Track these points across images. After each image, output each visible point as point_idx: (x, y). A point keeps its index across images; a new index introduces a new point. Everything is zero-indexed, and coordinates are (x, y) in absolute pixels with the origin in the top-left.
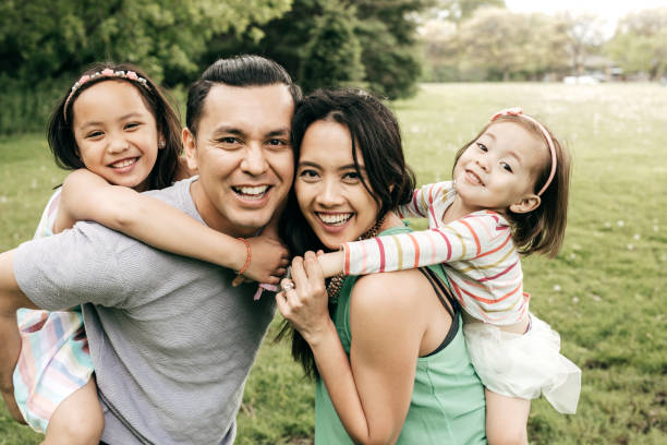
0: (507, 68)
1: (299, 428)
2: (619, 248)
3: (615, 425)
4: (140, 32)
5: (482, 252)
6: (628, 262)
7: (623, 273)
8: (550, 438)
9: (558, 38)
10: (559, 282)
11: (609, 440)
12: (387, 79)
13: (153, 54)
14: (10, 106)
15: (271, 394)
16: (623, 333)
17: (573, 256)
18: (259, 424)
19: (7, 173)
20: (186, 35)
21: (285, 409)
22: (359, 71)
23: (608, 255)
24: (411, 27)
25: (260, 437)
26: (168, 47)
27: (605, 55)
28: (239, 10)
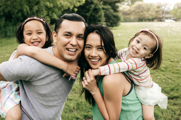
0: (144, 18)
1: (88, 116)
2: (176, 67)
3: (175, 115)
4: (44, 10)
5: (138, 67)
6: (178, 70)
7: (177, 73)
8: (157, 118)
9: (158, 10)
10: (159, 76)
11: (174, 119)
12: (111, 21)
13: (48, 15)
14: (10, 30)
15: (81, 107)
16: (177, 90)
17: (163, 69)
18: (77, 115)
19: (9, 48)
20: (56, 10)
21: (84, 111)
22: (103, 19)
23: (173, 68)
24: (117, 7)
25: (78, 118)
26: (52, 13)
27: (171, 14)
28: (71, 3)
